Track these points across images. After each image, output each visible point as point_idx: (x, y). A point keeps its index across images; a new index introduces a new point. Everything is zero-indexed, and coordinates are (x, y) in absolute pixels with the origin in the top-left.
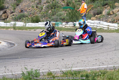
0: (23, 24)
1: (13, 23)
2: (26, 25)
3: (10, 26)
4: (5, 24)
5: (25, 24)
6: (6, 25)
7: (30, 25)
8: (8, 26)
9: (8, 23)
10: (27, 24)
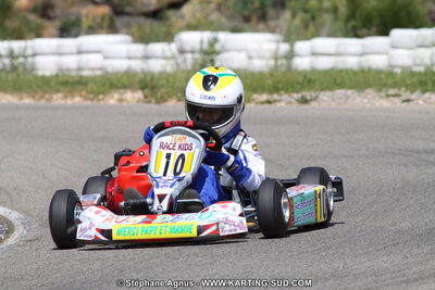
0: (273, 46)
1: (193, 39)
2: (290, 55)
3: (169, 67)
4: (138, 48)
5: (284, 47)
6: (146, 57)
7: (325, 51)
8: (156, 66)
9: (158, 40)
10: (302, 46)
